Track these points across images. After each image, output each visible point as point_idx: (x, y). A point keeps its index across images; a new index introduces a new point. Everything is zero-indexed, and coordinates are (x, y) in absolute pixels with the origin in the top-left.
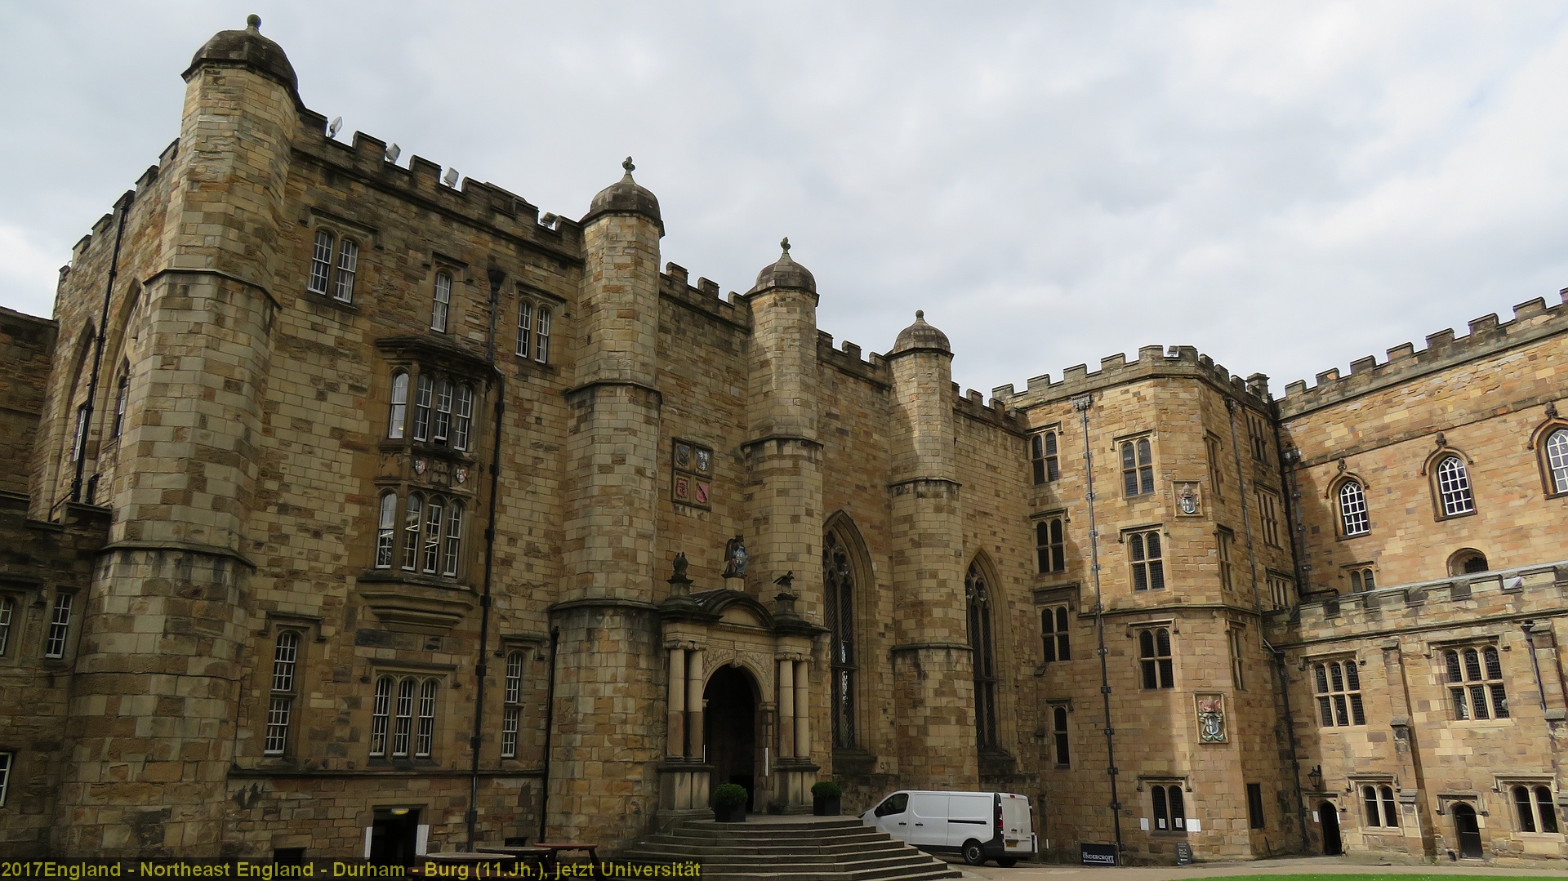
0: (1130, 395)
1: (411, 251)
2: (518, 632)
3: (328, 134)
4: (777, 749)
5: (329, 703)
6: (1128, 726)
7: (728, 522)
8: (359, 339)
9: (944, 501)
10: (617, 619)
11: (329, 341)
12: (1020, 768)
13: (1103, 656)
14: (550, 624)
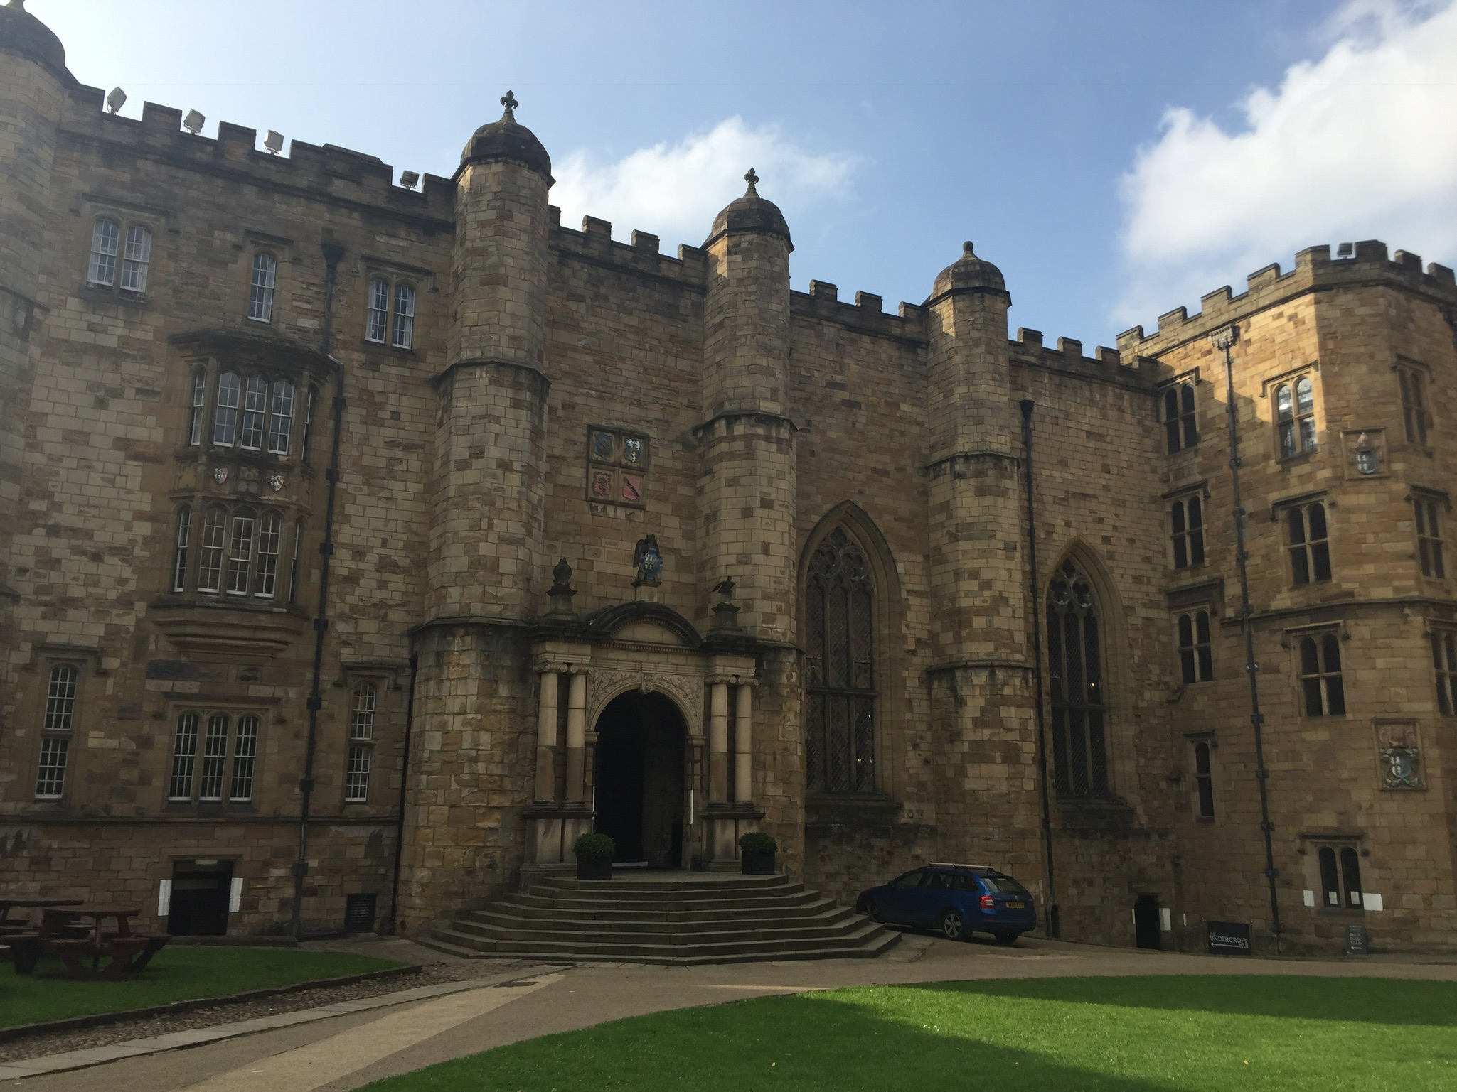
1: (216, 233)
2: (366, 658)
3: (106, 108)
4: (705, 791)
5: (113, 743)
6: (1286, 766)
8: (150, 336)
9: (990, 480)
10: (468, 639)
11: (113, 342)
13: (1252, 673)
14: (412, 649)
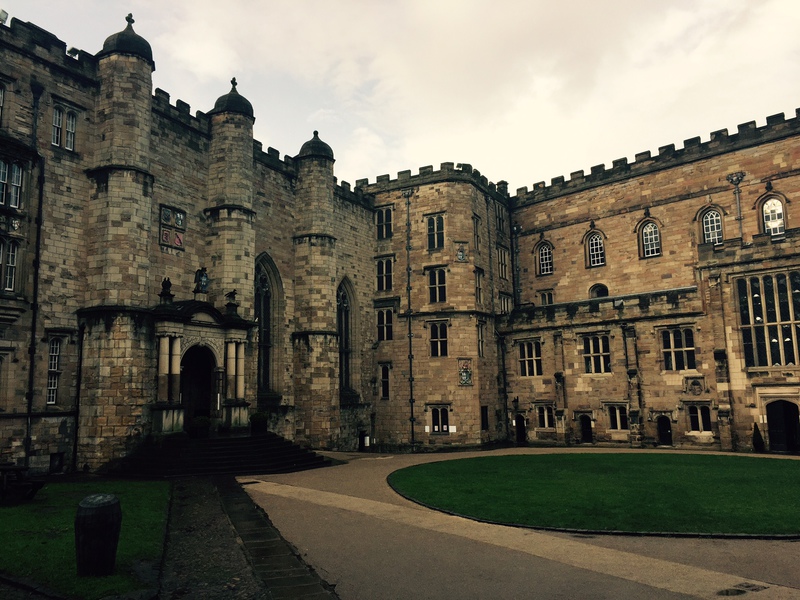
0: (434, 190)
2: (57, 326)
4: (224, 395)
6: (421, 376)
7: (195, 258)
9: (326, 249)
10: (125, 319)
12: (362, 400)
13: (410, 338)
14: (78, 323)
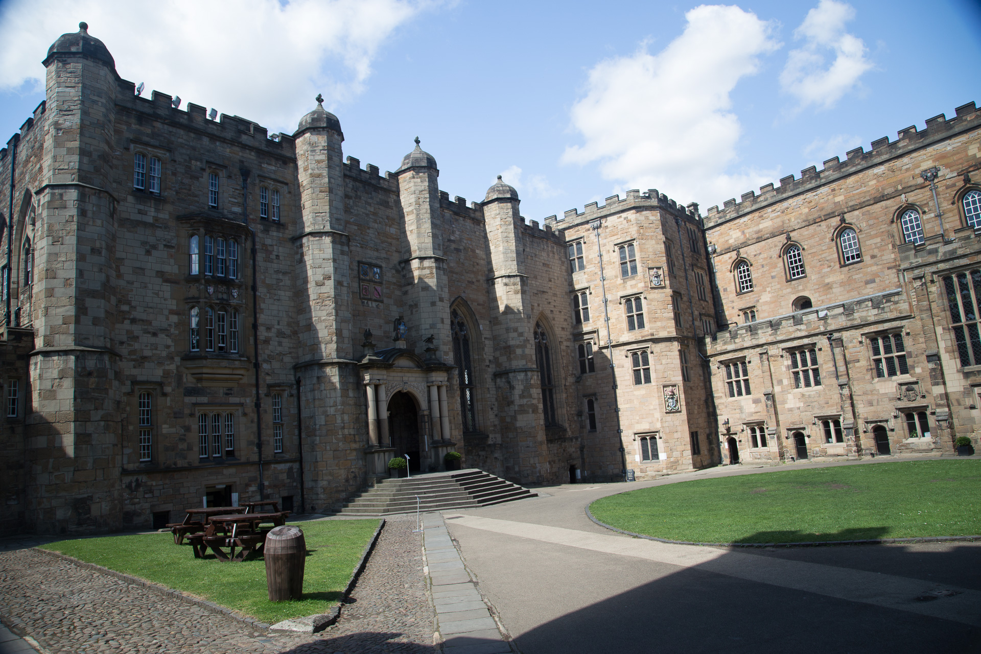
0: (622, 219)
1: (193, 162)
2: (277, 381)
3: (136, 93)
4: (432, 436)
5: (173, 430)
6: (627, 406)
7: (394, 308)
8: (167, 217)
9: (519, 287)
10: (334, 370)
11: (150, 220)
12: (569, 434)
13: (612, 368)
14: (295, 376)
